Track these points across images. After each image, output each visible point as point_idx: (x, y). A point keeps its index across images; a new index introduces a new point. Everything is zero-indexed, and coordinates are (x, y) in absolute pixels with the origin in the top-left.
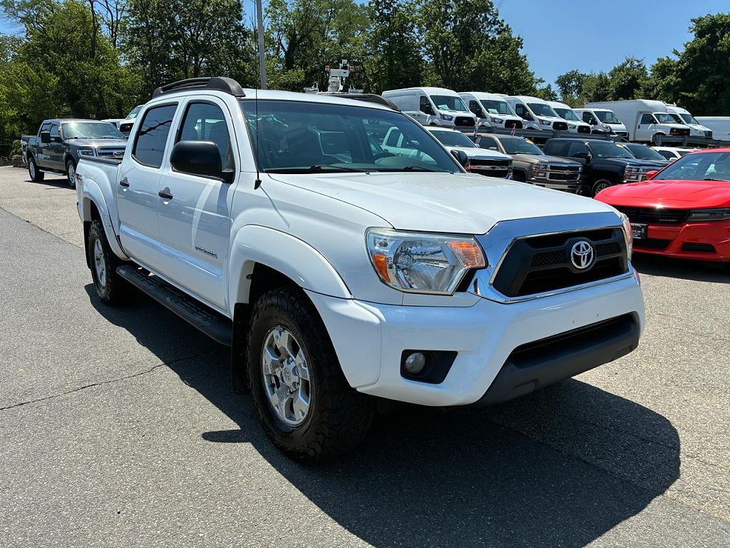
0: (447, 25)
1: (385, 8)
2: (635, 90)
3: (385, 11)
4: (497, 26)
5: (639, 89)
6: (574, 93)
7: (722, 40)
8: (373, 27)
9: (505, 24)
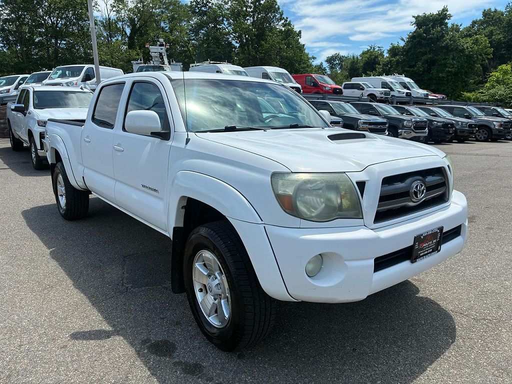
0: (248, 19)
1: (203, 6)
2: (377, 66)
3: (203, 8)
4: (283, 21)
5: (379, 65)
6: (338, 68)
7: (433, 30)
8: (195, 20)
9: (288, 20)
